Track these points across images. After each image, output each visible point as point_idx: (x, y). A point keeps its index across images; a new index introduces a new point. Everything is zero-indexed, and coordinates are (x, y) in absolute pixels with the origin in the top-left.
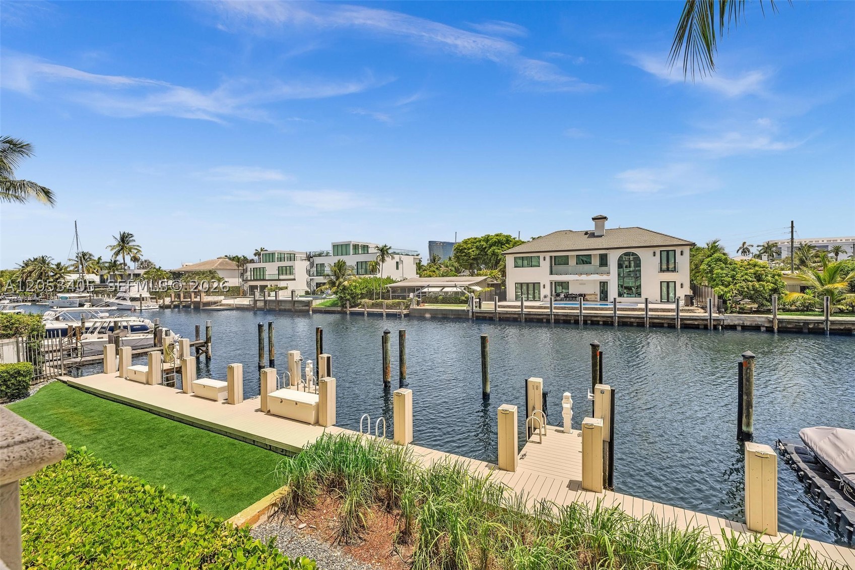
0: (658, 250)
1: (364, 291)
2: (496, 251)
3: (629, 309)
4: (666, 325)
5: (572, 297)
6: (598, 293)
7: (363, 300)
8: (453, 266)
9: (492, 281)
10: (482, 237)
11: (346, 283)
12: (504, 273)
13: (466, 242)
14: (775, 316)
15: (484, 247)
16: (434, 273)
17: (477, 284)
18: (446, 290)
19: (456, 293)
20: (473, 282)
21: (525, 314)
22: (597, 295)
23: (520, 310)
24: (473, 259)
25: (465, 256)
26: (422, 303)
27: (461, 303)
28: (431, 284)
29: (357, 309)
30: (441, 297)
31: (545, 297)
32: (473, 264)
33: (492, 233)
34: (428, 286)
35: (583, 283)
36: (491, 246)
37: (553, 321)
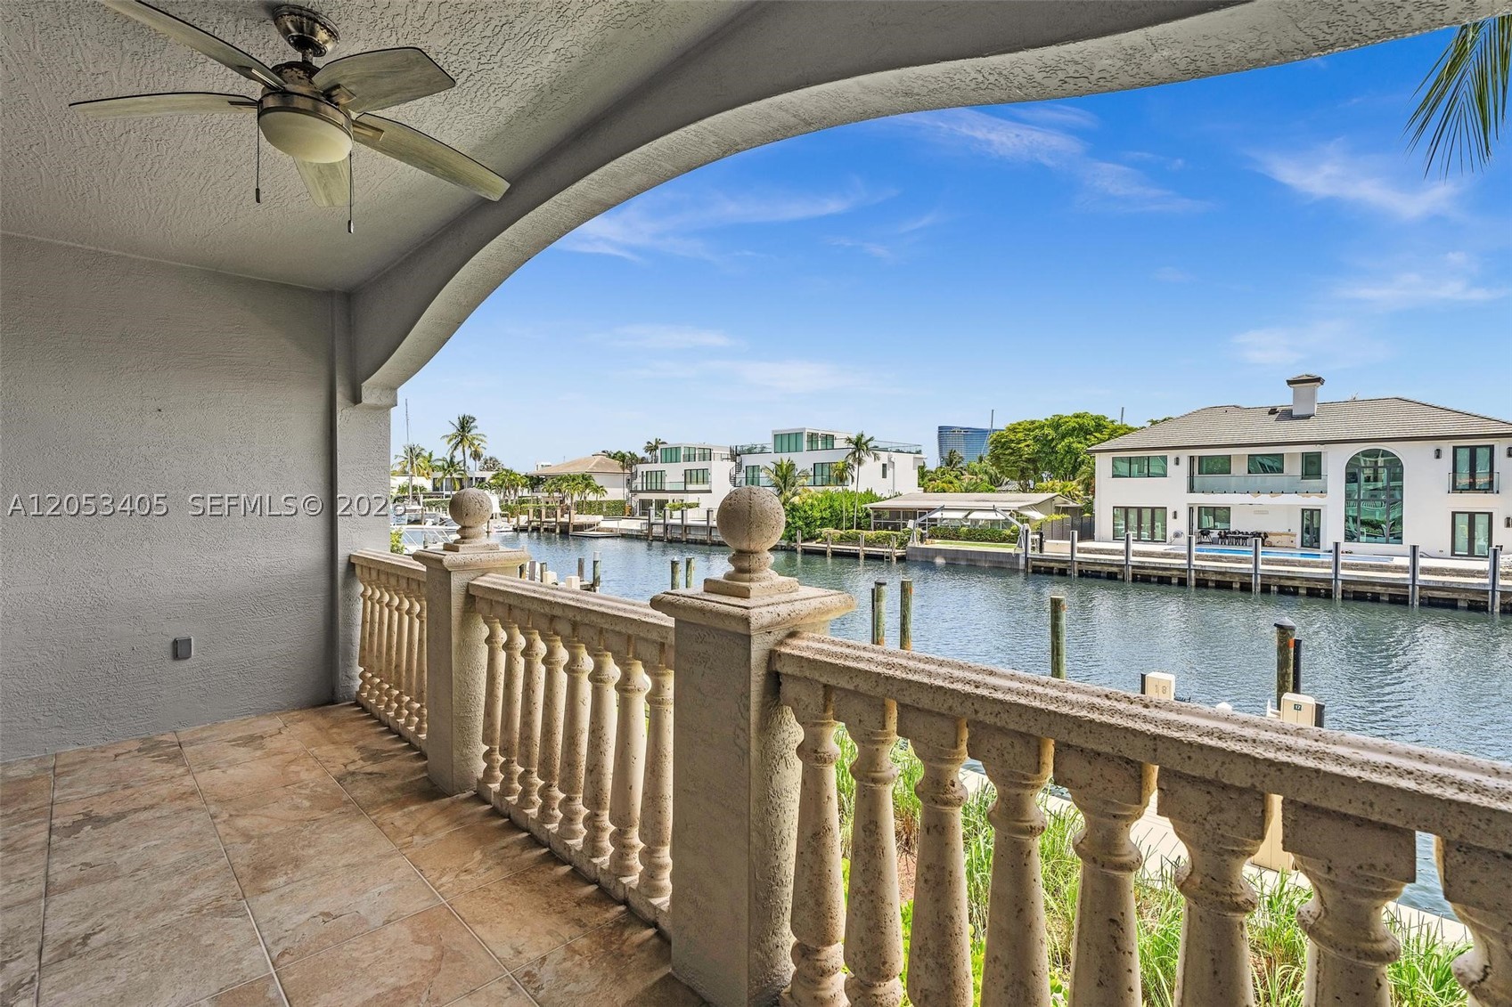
0: (1447, 447)
1: (827, 514)
2: (1074, 445)
3: (1371, 566)
4: (1462, 604)
5: (1236, 538)
6: (1298, 530)
7: (825, 530)
8: (986, 472)
9: (1065, 503)
10: (1046, 420)
11: (796, 500)
12: (1089, 487)
13: (1013, 430)
15: (1050, 438)
16: (950, 485)
17: (1036, 507)
18: (974, 516)
19: (994, 522)
20: (1028, 503)
21: (1134, 567)
22: (1295, 535)
23: (1123, 558)
24: (1028, 460)
25: (1011, 454)
26: (929, 538)
27: (1004, 540)
28: (947, 504)
29: (813, 545)
30: (965, 529)
31: (1177, 535)
32: (1028, 469)
33: (1067, 412)
34: (943, 509)
35: (1262, 511)
36: (1063, 437)
37: (1193, 583)
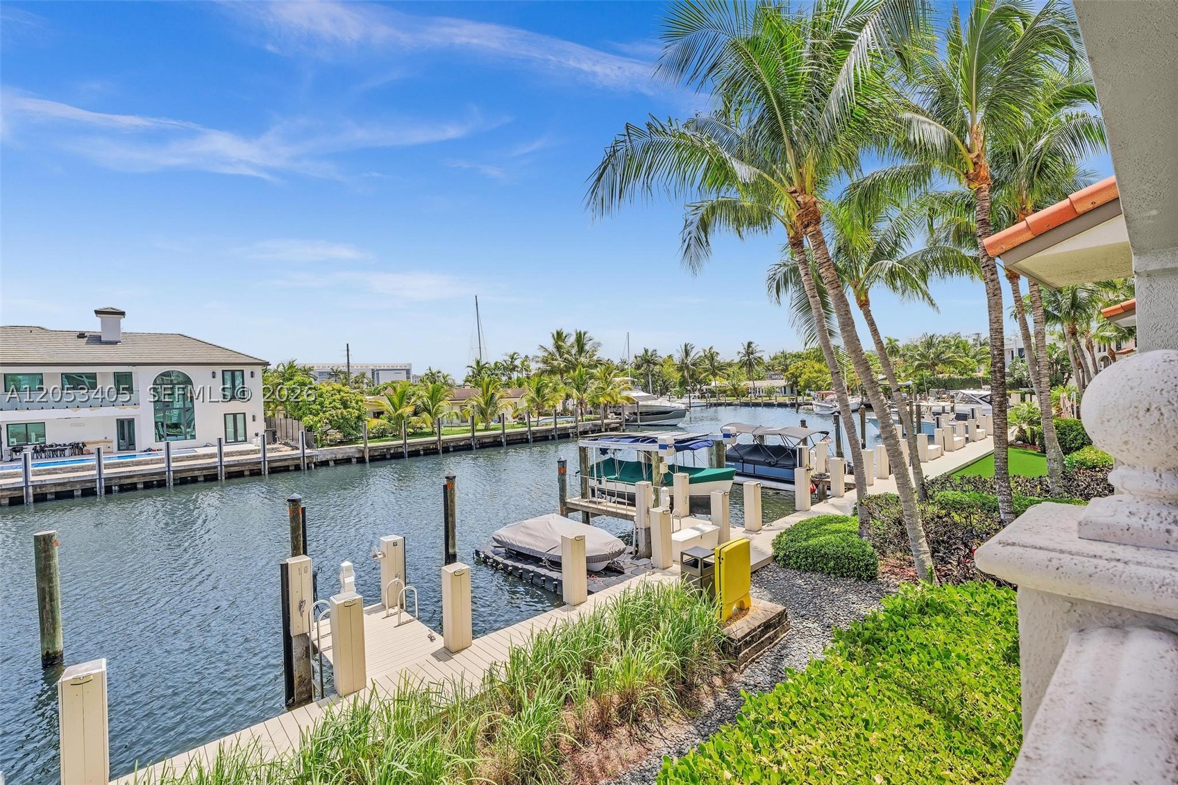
0: (219, 370)
4: (247, 473)
5: (54, 451)
6: (114, 437)
14: (366, 444)
22: (112, 442)
35: (78, 423)
37: (31, 499)
